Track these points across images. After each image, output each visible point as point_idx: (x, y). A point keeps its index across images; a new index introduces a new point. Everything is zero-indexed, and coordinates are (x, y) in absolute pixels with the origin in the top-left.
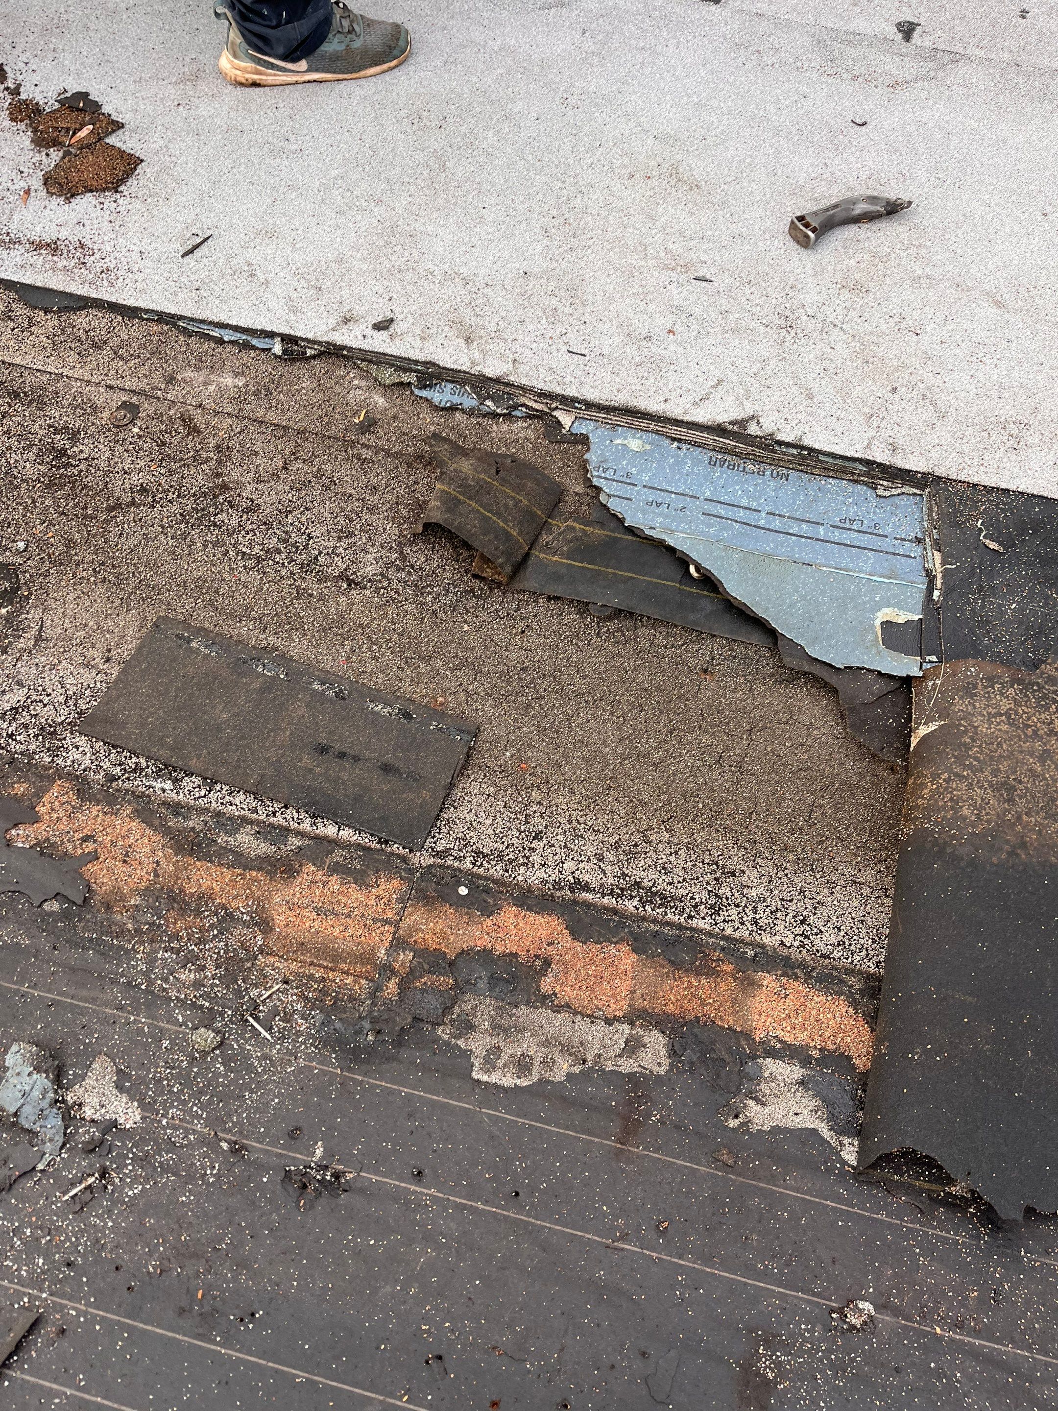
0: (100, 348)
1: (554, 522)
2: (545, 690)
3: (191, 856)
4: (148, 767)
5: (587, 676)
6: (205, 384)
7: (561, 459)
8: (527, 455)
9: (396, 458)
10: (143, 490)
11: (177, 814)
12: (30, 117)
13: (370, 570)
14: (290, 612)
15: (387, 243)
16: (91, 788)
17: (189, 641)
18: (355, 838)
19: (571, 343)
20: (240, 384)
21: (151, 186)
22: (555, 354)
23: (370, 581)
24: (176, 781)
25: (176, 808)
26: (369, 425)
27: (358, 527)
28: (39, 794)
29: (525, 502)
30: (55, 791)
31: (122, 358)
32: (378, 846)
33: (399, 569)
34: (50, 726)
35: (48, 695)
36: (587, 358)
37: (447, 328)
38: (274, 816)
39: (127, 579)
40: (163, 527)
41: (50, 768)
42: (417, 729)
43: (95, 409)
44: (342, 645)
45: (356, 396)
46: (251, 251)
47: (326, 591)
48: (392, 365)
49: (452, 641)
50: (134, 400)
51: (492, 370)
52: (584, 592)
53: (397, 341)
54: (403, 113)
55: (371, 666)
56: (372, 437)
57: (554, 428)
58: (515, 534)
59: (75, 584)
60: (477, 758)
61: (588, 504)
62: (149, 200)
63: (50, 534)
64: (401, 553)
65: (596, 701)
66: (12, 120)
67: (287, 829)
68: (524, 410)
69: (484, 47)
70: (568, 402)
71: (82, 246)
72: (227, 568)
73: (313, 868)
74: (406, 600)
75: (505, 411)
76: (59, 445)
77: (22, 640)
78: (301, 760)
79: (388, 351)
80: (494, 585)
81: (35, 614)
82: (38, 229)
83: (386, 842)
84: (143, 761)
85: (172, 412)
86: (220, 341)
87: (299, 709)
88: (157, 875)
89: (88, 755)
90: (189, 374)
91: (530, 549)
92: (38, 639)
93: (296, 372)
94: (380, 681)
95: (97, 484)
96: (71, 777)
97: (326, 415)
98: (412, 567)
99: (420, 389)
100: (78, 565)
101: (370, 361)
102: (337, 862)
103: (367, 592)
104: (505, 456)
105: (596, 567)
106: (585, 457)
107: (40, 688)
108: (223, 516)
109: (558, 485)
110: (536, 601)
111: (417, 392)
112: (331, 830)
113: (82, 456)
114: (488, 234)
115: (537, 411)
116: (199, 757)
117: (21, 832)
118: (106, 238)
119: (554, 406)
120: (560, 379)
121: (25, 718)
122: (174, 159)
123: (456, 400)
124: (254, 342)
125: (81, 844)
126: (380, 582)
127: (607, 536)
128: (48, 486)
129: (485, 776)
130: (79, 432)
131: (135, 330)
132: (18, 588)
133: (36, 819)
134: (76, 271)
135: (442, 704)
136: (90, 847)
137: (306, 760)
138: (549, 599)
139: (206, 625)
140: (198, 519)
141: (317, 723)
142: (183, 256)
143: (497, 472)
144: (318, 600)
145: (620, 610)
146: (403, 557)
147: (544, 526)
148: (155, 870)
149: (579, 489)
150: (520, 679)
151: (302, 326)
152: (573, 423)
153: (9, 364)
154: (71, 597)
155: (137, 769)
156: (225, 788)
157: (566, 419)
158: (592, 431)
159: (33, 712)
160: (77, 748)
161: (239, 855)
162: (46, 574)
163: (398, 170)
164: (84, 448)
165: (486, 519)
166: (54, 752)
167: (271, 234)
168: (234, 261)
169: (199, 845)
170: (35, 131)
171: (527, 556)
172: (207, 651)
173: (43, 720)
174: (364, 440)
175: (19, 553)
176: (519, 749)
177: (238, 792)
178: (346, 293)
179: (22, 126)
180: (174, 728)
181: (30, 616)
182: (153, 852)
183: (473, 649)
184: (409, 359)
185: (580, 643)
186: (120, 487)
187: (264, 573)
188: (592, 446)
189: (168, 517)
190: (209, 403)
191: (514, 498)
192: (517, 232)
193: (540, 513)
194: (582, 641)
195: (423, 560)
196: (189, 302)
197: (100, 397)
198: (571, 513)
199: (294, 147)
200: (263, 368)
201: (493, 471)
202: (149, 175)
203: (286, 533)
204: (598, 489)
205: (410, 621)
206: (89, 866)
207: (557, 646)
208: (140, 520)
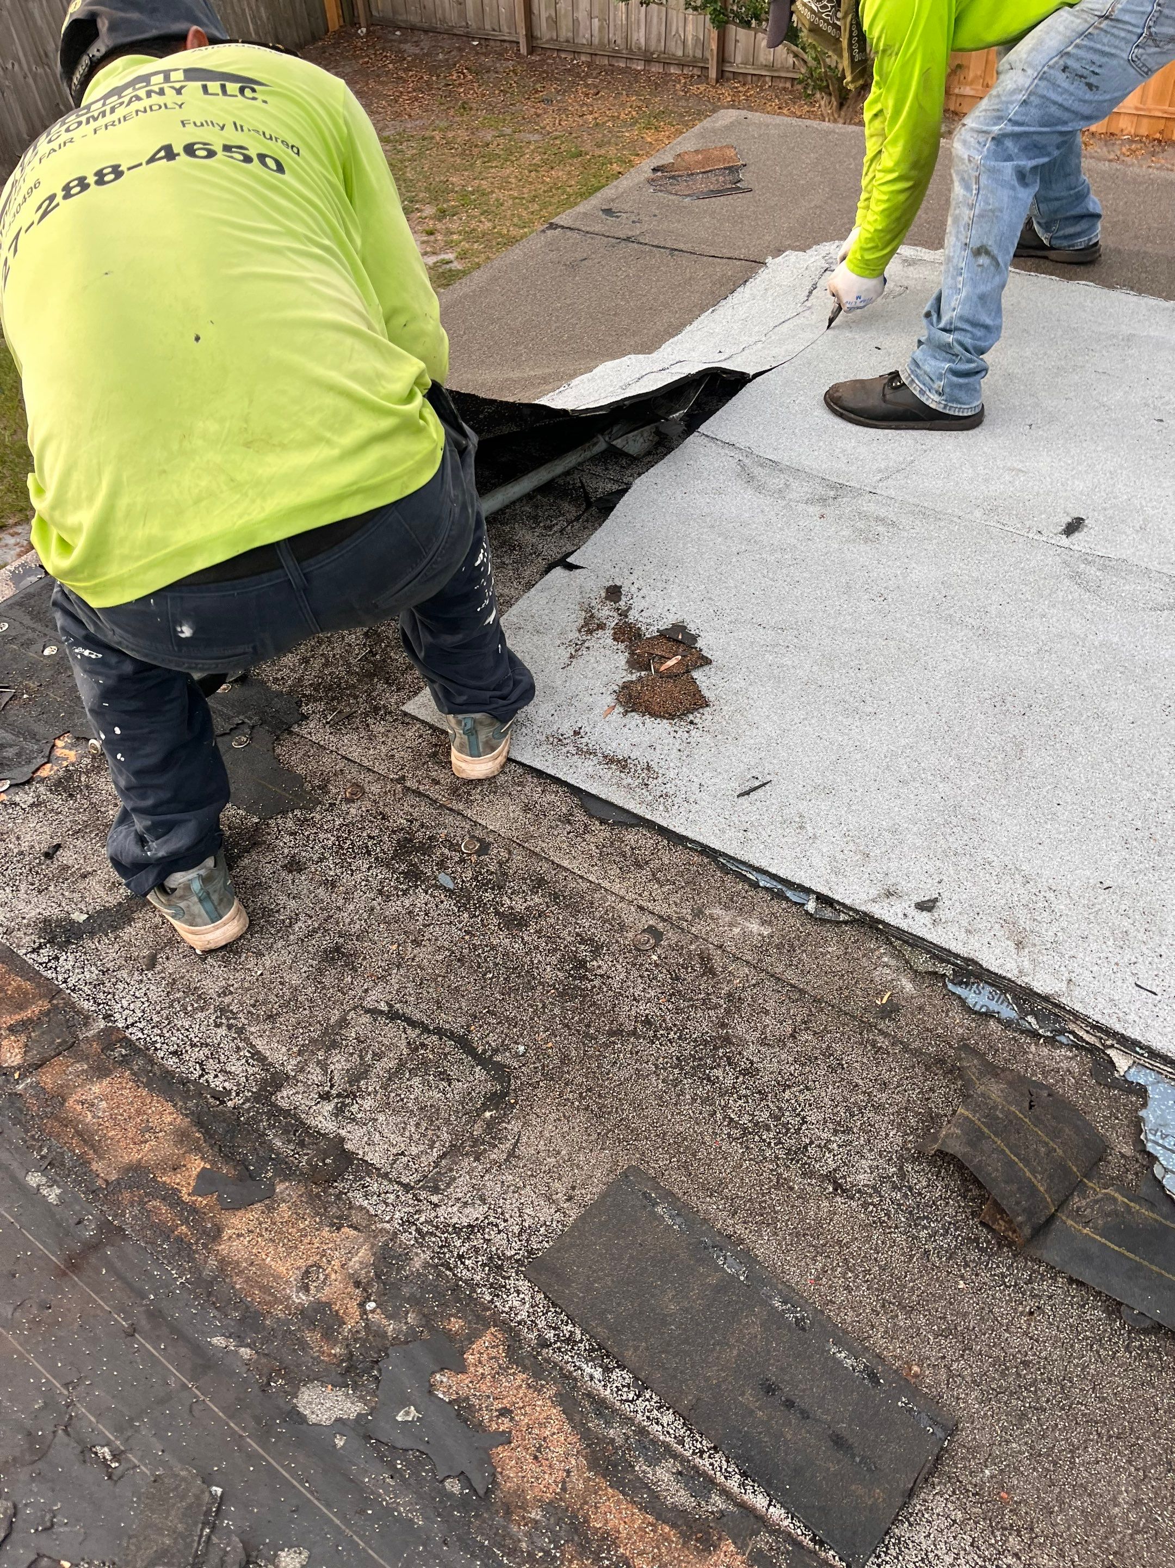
0: (641, 867)
1: (1091, 1184)
2: (1048, 1401)
3: (604, 1477)
4: (581, 1341)
5: (1105, 1399)
6: (731, 925)
7: (1109, 1107)
8: (1066, 1090)
9: (914, 1055)
10: (647, 1022)
11: (600, 1415)
12: (630, 639)
13: (863, 1179)
14: (765, 1201)
15: (947, 823)
16: (521, 1348)
17: (655, 1204)
18: (786, 1523)
19: (1141, 976)
20: (766, 933)
21: (724, 723)
22: (1119, 983)
23: (859, 1191)
24: (607, 1370)
25: (600, 1405)
26: (890, 1011)
27: (858, 1124)
28: (472, 1337)
29: (1060, 1152)
30: (486, 1339)
31: (658, 881)
32: (811, 1545)
33: (895, 1187)
34: (499, 1258)
35: (505, 1221)
36: (1158, 998)
37: (997, 926)
38: (701, 1457)
39: (609, 1113)
40: (656, 1066)
41: (489, 1309)
42: (881, 1399)
43: (622, 928)
44: (814, 1260)
45: (883, 974)
46: (805, 803)
47: (809, 1189)
48: (929, 952)
49: (941, 1297)
50: (660, 926)
51: (1042, 984)
52: (1119, 1288)
53: (940, 928)
54: (986, 695)
55: (841, 1296)
56: (892, 1025)
57: (1105, 1068)
58: (1042, 1189)
59: (559, 1104)
60: (948, 1465)
61: (1136, 1174)
62: (719, 737)
63: (550, 1045)
64: (901, 1169)
65: (1111, 1437)
66: (614, 639)
67: (711, 1481)
68: (1071, 1037)
69: (1084, 640)
70: (1128, 1044)
71: (649, 768)
72: (710, 1131)
73: (732, 1548)
74: (896, 1227)
75: (1049, 1034)
76: (581, 955)
77: (496, 1150)
78: (743, 1394)
79: (928, 937)
80: (1003, 1242)
81: (514, 1126)
82: (614, 745)
83: (821, 1543)
84: (578, 1332)
85: (693, 947)
86: (755, 885)
87: (752, 1325)
88: (564, 1489)
89: (527, 1306)
90: (717, 911)
91: (1056, 1211)
92: (511, 1154)
93: (824, 934)
94: (849, 1320)
95: (606, 1004)
96: (505, 1326)
97: (847, 988)
98: (910, 1189)
99: (955, 984)
100: (566, 1084)
101: (906, 942)
102: (760, 1551)
103: (854, 1204)
104: (1040, 1085)
105: (1137, 1259)
106: (1140, 1114)
107: (499, 1210)
108: (718, 1072)
109: (1102, 1138)
110: (1054, 1279)
111: (950, 986)
112: (760, 1502)
113: (599, 972)
114: (1060, 833)
115: (1087, 1043)
116: (636, 1348)
117: (445, 1380)
118: (672, 765)
119: (1109, 1043)
120: (1121, 1015)
121: (477, 1241)
122: (751, 701)
123: (993, 1006)
124: (789, 894)
125: (498, 1417)
126: (871, 1196)
127: (1156, 1221)
128: (561, 995)
129: (954, 1492)
130: (602, 947)
131: (677, 857)
132: (507, 1094)
133: (461, 1368)
134: (638, 790)
135: (916, 1376)
136: (505, 1424)
137: (749, 1398)
138: (1071, 1281)
139: (676, 1190)
140: (693, 1068)
141: (769, 1351)
142: (738, 796)
143: (1031, 1107)
144: (798, 1197)
145: (1160, 1326)
146: (902, 1175)
147: (1078, 1187)
148: (564, 1482)
149: (1127, 1150)
150: (1019, 1375)
151: (841, 890)
152: (1129, 1068)
153: (558, 865)
154: (553, 1116)
155: (570, 1340)
156: (656, 1398)
157: (1122, 1062)
158: (1153, 1084)
159: (486, 1236)
160: (518, 1292)
161: (655, 1496)
162: (536, 1086)
163: (971, 749)
164: (602, 965)
165: (1011, 1164)
166: (497, 1289)
167: (829, 791)
168: (787, 811)
169: (615, 1466)
170: (632, 653)
171: (1052, 1218)
172: (670, 1222)
173: (494, 1249)
174: (881, 1026)
175: (517, 1055)
176: (1002, 1471)
177: (668, 1409)
178: (893, 865)
179: (622, 646)
180: (618, 1304)
181: (509, 1127)
182: (567, 1455)
183: (965, 1315)
184: (949, 951)
185: (1102, 1352)
186: (626, 1013)
187: (747, 1148)
188: (1150, 1103)
189: (664, 1058)
190: (730, 946)
191: (1047, 1144)
192: (1092, 837)
193: (1075, 1170)
194: (1105, 1349)
195: (925, 1184)
196: (734, 842)
197: (629, 915)
198: (1112, 1178)
199: (870, 709)
200: (792, 921)
201: (1027, 1105)
202: (724, 713)
203: (780, 1109)
204: (1153, 1159)
205: (897, 1257)
206: (500, 1449)
207: (1072, 1346)
208: (637, 1053)
